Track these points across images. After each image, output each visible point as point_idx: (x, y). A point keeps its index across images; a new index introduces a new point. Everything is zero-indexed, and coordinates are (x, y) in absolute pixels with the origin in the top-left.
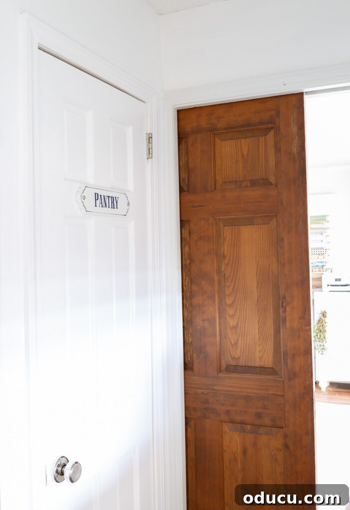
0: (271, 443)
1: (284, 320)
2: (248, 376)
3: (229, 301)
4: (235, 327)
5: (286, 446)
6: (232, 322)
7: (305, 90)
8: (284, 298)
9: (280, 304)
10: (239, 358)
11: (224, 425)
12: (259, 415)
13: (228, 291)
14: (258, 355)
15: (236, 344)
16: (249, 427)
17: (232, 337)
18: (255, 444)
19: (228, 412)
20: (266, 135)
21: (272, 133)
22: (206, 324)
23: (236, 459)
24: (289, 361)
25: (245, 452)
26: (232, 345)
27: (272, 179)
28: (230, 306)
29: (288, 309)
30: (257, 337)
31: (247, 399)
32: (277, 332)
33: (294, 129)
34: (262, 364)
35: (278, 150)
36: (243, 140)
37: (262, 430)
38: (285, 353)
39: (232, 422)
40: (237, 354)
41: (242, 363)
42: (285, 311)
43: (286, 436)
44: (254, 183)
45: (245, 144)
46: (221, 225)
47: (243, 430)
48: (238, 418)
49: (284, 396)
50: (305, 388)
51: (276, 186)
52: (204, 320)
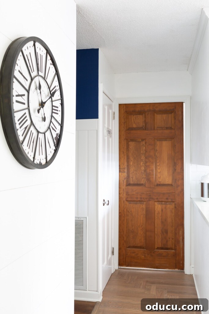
0: (171, 206)
1: (176, 170)
2: (164, 187)
3: (158, 164)
4: (160, 172)
5: (175, 207)
6: (159, 171)
7: (184, 102)
8: (176, 163)
9: (175, 164)
10: (161, 182)
11: (155, 202)
12: (167, 199)
13: (158, 161)
14: (167, 180)
15: (160, 177)
16: (163, 203)
17: (159, 175)
18: (165, 208)
19: (157, 199)
20: (171, 114)
21: (173, 114)
22: (151, 171)
23: (159, 213)
24: (177, 182)
25: (162, 210)
26: (159, 178)
27: (173, 127)
28: (158, 166)
29: (177, 166)
30: (167, 175)
31: (164, 194)
32: (174, 173)
33: (180, 113)
34: (168, 183)
35: (175, 119)
36: (164, 115)
37: (168, 203)
38: (176, 179)
39: (158, 201)
40: (160, 180)
41: (162, 183)
42: (176, 167)
43: (175, 204)
44: (167, 128)
45: (165, 116)
46: (156, 141)
47: (162, 204)
48: (160, 200)
49: (175, 192)
50: (181, 189)
51: (174, 129)
52: (150, 170)
